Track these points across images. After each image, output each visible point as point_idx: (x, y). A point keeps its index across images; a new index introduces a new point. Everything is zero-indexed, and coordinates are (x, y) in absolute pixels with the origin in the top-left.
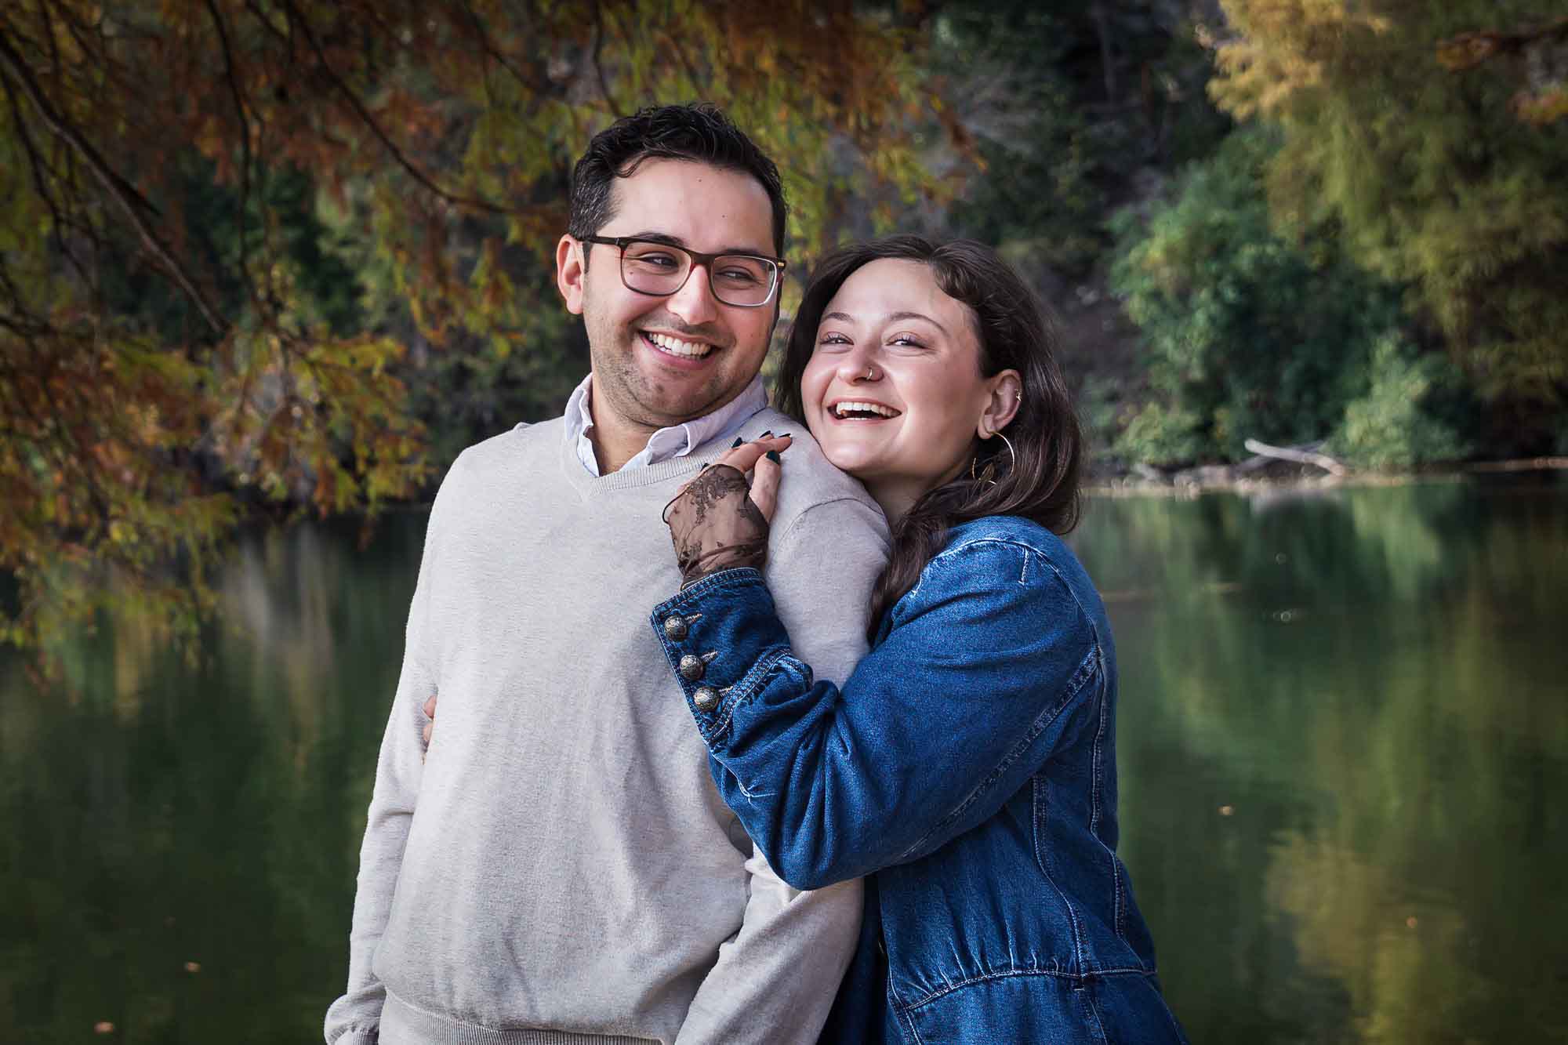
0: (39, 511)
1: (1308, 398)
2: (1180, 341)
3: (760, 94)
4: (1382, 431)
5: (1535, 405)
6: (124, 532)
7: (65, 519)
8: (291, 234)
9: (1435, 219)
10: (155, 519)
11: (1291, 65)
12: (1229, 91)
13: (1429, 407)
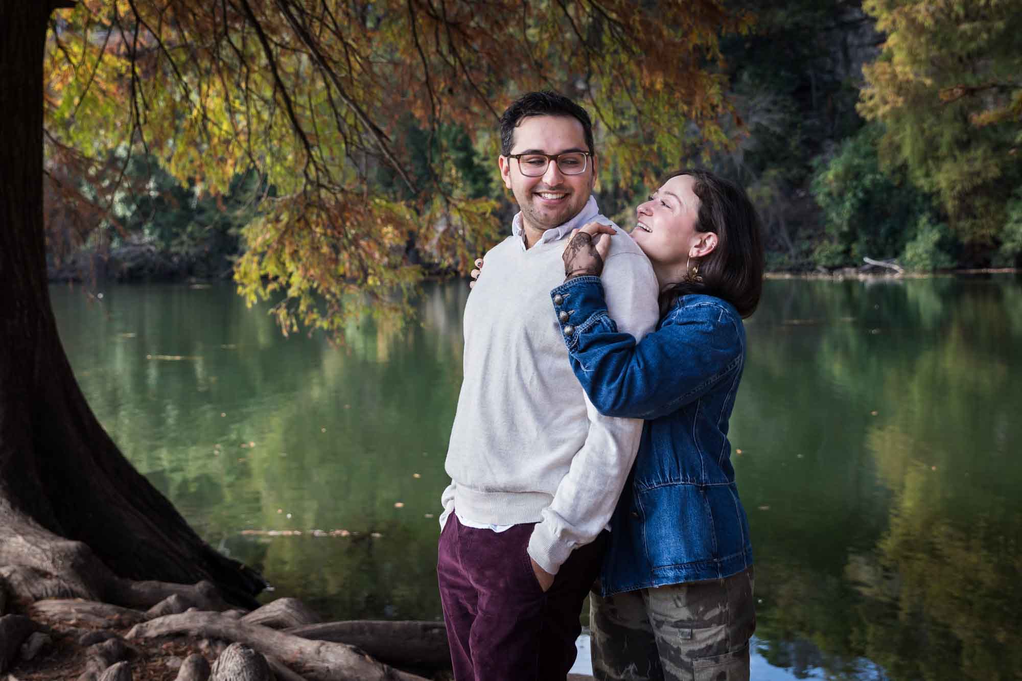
0: (336, 270)
1: (890, 240)
2: (838, 214)
3: (656, 99)
4: (920, 256)
5: (984, 246)
6: (374, 281)
7: (348, 275)
8: (462, 155)
9: (947, 165)
10: (389, 276)
11: (890, 98)
12: (865, 108)
13: (940, 245)
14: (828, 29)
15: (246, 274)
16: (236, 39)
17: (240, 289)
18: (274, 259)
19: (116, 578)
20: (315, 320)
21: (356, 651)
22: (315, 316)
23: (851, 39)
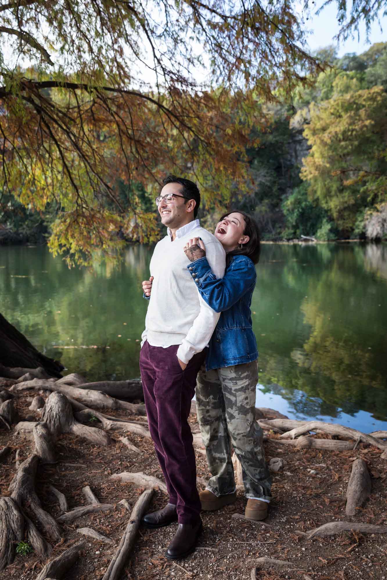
0: (90, 242)
1: (311, 228)
2: (292, 218)
3: (220, 173)
4: (323, 234)
5: (347, 231)
6: (106, 246)
7: (95, 244)
8: (140, 193)
9: (334, 198)
10: (111, 244)
11: (313, 172)
12: (303, 176)
13: (331, 231)
14: (289, 143)
15: (53, 244)
16: (46, 145)
17: (50, 250)
18: (64, 237)
19: (4, 367)
20: (82, 263)
21: (102, 393)
22: (81, 261)
23: (298, 147)
